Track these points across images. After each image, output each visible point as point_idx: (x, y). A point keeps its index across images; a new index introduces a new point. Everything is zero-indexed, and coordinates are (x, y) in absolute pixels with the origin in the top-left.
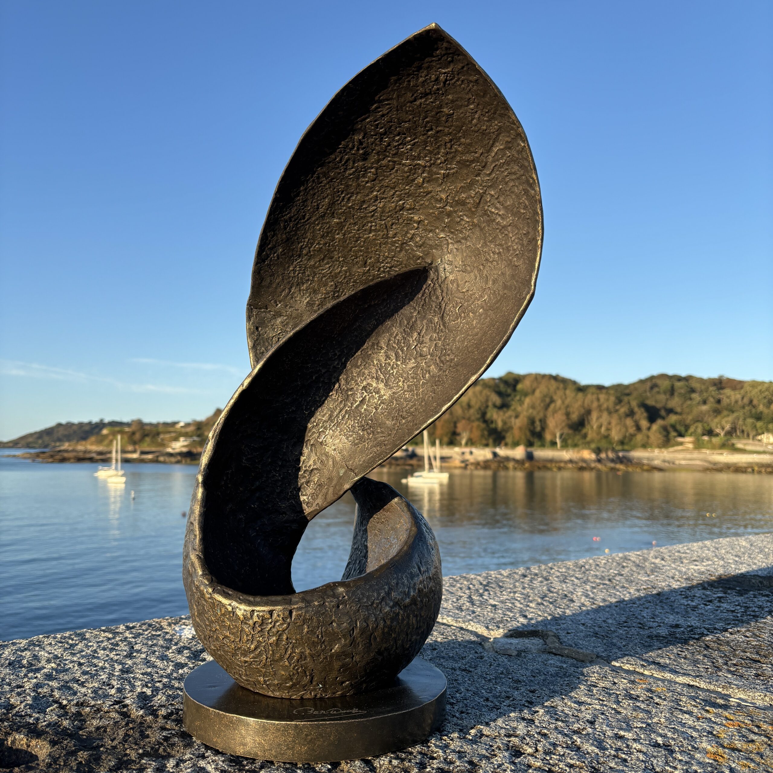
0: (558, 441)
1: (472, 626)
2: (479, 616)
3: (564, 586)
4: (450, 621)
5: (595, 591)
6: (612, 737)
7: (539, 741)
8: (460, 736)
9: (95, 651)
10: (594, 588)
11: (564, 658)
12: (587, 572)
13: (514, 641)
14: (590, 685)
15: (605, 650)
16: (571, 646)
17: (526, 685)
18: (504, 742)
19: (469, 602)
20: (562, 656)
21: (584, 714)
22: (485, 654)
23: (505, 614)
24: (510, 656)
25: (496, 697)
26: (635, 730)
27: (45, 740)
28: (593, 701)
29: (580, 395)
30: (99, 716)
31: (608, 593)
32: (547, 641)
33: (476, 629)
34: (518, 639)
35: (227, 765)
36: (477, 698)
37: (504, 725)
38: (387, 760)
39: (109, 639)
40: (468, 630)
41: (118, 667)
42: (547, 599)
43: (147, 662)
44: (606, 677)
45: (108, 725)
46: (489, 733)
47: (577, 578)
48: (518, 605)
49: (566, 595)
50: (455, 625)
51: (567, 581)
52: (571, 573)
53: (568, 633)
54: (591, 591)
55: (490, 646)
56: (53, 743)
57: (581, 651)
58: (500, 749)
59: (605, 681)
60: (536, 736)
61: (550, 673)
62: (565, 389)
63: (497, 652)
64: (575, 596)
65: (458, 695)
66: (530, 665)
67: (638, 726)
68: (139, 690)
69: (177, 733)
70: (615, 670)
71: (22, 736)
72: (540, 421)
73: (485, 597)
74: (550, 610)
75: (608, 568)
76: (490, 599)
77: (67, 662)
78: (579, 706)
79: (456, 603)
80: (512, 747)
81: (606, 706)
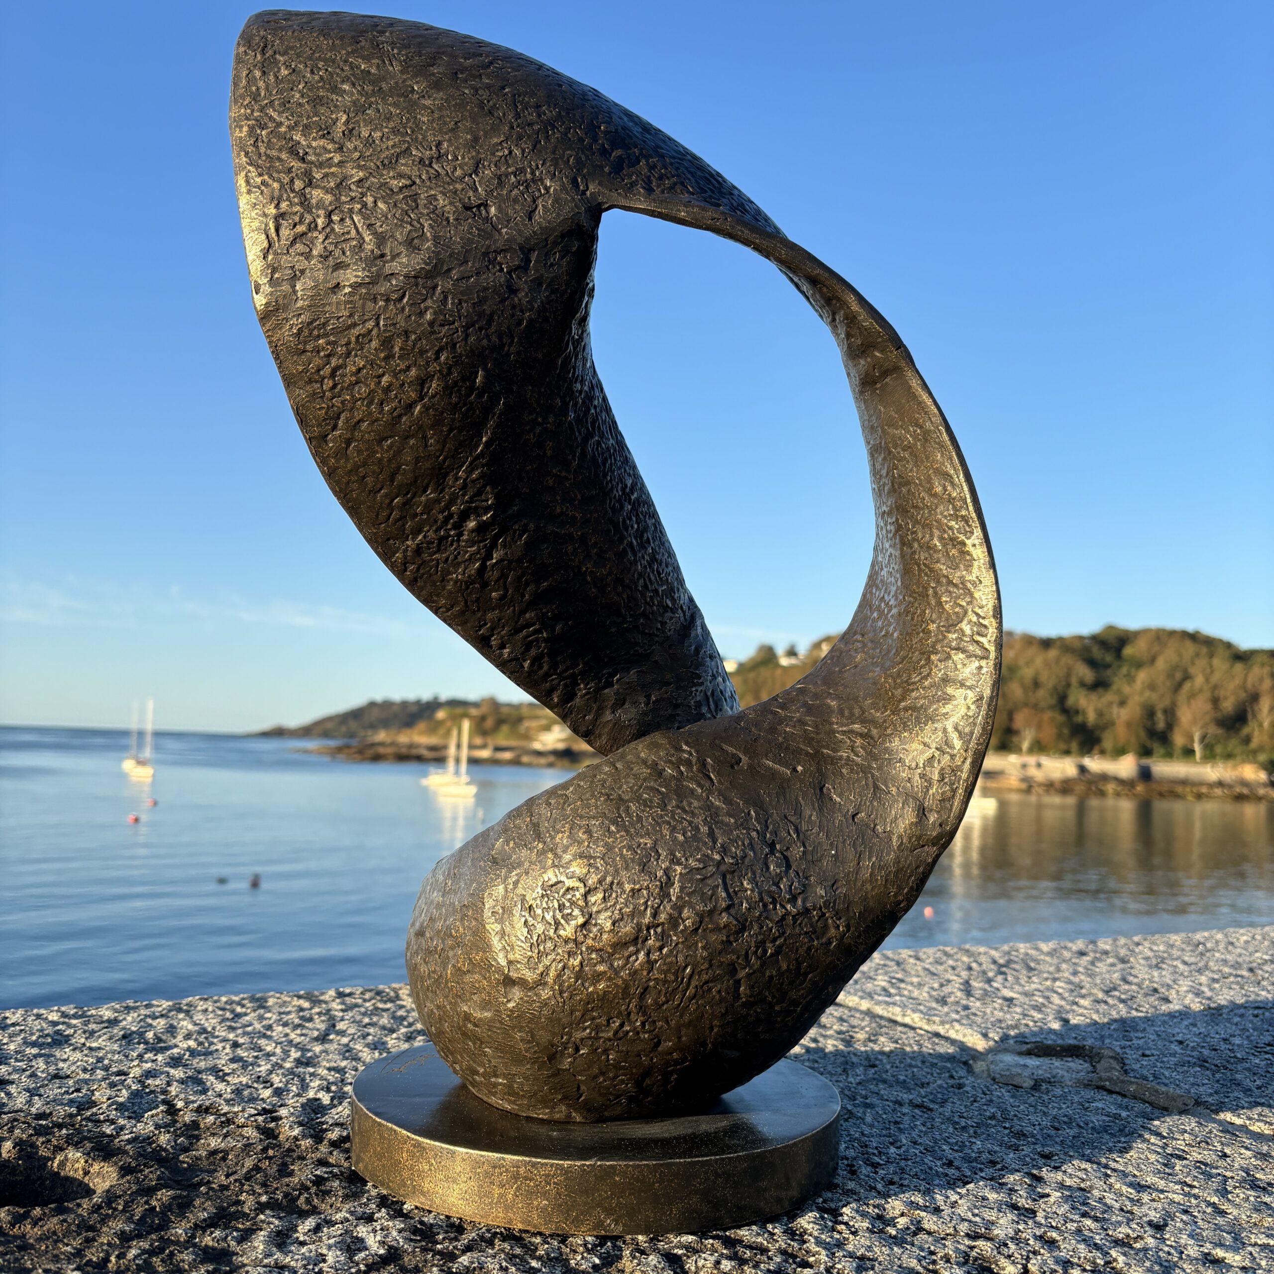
0: (1197, 747)
1: (957, 1031)
2: (975, 1015)
3: (1156, 974)
4: (917, 1020)
5: (1217, 986)
6: (1196, 1259)
7: (1035, 1253)
8: (874, 1226)
9: (270, 1027)
10: (1215, 981)
11: (1126, 1100)
12: (1208, 954)
13: (1032, 1062)
14: (1171, 1155)
15: (1216, 1093)
16: (1145, 1078)
17: (1035, 1144)
18: (962, 1247)
19: (962, 990)
20: (1124, 1096)
21: (1144, 1209)
22: (969, 1081)
23: (1025, 1015)
24: (1017, 1087)
25: (968, 1160)
26: (1250, 1248)
27: (116, 1164)
28: (1171, 1185)
29: (1239, 667)
30: (225, 1131)
31: (1244, 992)
32: (1098, 1066)
33: (964, 1036)
34: (1041, 1059)
35: (405, 1239)
36: (928, 1159)
37: (970, 1214)
38: (712, 1259)
39: (301, 1009)
40: (947, 1039)
41: (295, 1054)
42: (1117, 993)
43: (348, 1051)
44: (1207, 1143)
45: (232, 1149)
46: (934, 1228)
47: (1185, 963)
48: (1056, 1000)
49: (1155, 990)
50: (926, 1027)
51: (1164, 966)
52: (1175, 953)
53: (1144, 1055)
54: (1209, 986)
55: (985, 1068)
56: (125, 1171)
57: (1164, 1089)
58: (948, 1261)
59: (1204, 1149)
60: (1031, 1242)
61: (1091, 1125)
62: (1211, 655)
63: (994, 1079)
64: (1173, 992)
65: (892, 1150)
66: (1053, 1108)
67: (1259, 1242)
68: (311, 1094)
69: (342, 1173)
70: (1229, 1129)
71: (79, 1154)
72: (1165, 711)
73: (995, 985)
74: (1118, 1013)
75: (1251, 949)
76: (1005, 987)
77: (215, 1040)
78: (1139, 1192)
79: (935, 990)
80: (976, 1259)
81: (1196, 1197)
